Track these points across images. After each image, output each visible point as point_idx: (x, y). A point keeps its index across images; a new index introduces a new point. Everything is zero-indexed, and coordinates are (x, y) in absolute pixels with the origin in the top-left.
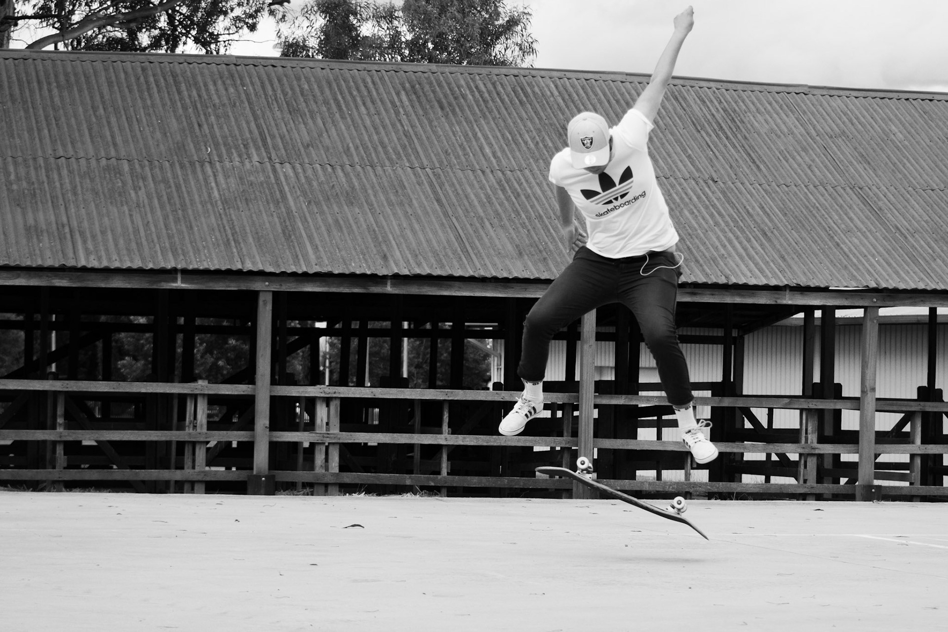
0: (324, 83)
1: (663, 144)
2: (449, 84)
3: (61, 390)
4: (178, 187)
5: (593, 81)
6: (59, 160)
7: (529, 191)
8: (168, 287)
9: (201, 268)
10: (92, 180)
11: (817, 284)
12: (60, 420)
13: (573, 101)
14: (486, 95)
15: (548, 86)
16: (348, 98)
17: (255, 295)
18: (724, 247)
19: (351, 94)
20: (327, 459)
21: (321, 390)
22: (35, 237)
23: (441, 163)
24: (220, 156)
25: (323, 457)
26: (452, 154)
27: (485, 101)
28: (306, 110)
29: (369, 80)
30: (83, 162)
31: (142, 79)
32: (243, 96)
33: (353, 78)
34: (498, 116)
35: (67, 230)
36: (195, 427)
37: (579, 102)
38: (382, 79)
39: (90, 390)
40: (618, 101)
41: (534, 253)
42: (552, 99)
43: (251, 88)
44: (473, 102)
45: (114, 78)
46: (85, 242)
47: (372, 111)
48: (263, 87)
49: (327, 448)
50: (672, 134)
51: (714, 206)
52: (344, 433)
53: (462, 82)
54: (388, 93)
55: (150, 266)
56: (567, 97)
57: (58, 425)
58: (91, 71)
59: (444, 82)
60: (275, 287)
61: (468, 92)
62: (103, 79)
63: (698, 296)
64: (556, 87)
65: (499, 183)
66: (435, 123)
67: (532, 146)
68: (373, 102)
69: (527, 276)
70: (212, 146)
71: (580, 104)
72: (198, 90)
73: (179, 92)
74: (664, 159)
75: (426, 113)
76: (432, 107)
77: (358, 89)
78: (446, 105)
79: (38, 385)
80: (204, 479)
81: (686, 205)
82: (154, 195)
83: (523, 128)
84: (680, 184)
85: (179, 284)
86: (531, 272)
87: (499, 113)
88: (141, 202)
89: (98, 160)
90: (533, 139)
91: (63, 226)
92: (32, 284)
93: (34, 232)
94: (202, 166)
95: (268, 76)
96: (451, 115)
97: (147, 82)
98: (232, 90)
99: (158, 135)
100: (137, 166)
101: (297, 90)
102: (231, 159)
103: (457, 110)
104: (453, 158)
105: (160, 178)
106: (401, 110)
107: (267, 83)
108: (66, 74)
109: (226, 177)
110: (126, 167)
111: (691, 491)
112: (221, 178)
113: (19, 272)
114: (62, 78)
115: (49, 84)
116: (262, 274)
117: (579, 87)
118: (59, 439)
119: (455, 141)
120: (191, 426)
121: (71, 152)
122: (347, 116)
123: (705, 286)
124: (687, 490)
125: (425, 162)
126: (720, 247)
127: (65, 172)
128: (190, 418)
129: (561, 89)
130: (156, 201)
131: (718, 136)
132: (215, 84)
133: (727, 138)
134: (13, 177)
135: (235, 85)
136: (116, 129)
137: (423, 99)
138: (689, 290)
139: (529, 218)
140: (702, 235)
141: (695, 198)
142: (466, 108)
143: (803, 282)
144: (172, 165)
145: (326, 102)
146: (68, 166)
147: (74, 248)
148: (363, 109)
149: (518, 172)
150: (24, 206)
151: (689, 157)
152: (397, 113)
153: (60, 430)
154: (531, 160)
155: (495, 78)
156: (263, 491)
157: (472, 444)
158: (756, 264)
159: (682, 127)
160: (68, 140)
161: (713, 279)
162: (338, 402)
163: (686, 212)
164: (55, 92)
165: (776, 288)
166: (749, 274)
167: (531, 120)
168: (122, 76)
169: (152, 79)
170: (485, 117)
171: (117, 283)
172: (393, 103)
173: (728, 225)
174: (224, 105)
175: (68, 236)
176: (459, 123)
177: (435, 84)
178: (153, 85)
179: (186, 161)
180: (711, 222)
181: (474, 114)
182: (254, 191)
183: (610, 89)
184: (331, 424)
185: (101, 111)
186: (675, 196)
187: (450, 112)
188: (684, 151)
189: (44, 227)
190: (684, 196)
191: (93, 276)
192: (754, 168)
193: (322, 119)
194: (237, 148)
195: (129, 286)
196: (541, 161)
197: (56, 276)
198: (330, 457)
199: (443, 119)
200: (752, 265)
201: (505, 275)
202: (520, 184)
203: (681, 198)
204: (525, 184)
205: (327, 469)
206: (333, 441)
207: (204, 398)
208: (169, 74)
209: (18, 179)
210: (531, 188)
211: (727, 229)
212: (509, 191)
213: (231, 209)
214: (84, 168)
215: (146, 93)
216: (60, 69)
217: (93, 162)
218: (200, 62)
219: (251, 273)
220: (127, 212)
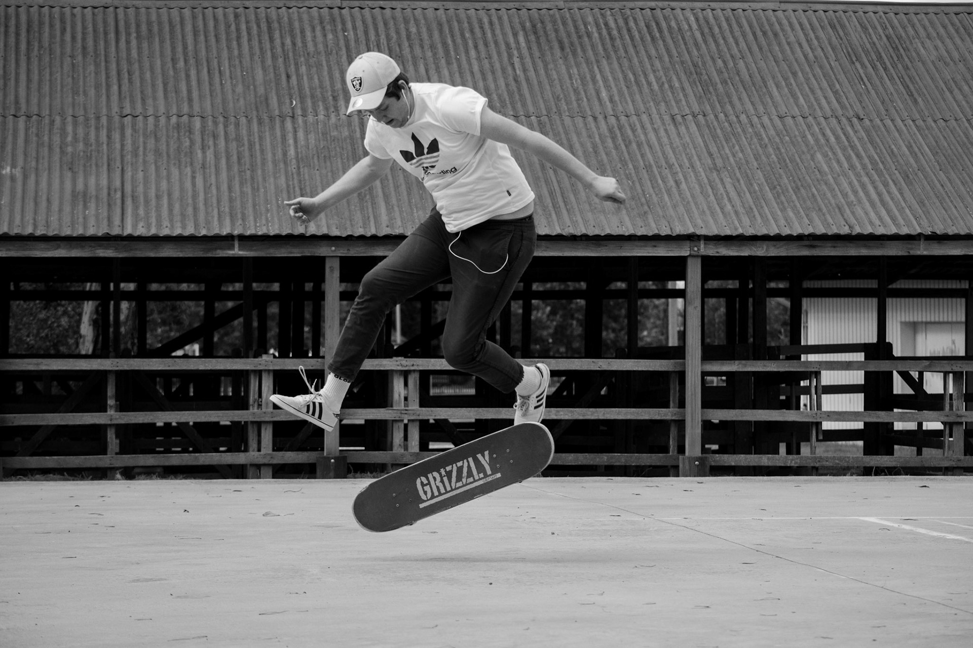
0: (434, 26)
1: (807, 80)
2: (574, 21)
3: (111, 369)
4: (251, 145)
5: (740, 10)
6: (126, 118)
7: (643, 137)
8: (225, 255)
9: (260, 233)
10: (157, 140)
11: (956, 232)
12: (111, 402)
13: (713, 36)
14: (615, 32)
15: (687, 20)
16: (459, 40)
17: (320, 262)
18: (855, 192)
19: (463, 35)
20: (406, 438)
21: (398, 363)
22: (81, 203)
23: (548, 110)
24: (304, 110)
25: (402, 435)
26: (563, 100)
27: (612, 39)
28: (409, 56)
29: (486, 20)
30: (151, 120)
31: (233, 27)
32: (342, 43)
33: (468, 18)
34: (624, 55)
35: (119, 195)
36: (260, 406)
37: (719, 35)
38: (500, 18)
39: (142, 369)
40: (765, 33)
41: (635, 206)
42: (688, 33)
43: (352, 33)
44: (598, 41)
45: (201, 26)
46: (136, 208)
47: (483, 55)
48: (366, 33)
49: (406, 426)
50: (821, 67)
51: (853, 148)
52: (424, 409)
53: (590, 19)
54: (504, 34)
55: (203, 232)
56: (706, 30)
57: (108, 407)
58: (178, 19)
59: (569, 19)
60: (342, 252)
61: (594, 30)
62: (189, 28)
63: (817, 249)
64: (697, 19)
65: (611, 130)
66: (551, 66)
67: (656, 87)
68: (486, 45)
69: (621, 233)
70: (298, 99)
71: (721, 38)
72: (293, 37)
73: (271, 40)
74: (805, 97)
75: (543, 56)
76: (551, 48)
77: (472, 31)
78: (567, 45)
79: (85, 365)
80: (270, 462)
81: (820, 147)
82: (223, 155)
83: (649, 67)
84: (819, 124)
85: (237, 251)
86: (627, 228)
87: (626, 52)
88: (208, 162)
89: (168, 118)
90: (658, 79)
91: (115, 191)
92: (73, 255)
93: (81, 198)
94: (283, 122)
95: (374, 19)
96: (570, 56)
97: (238, 30)
98: (330, 36)
99: (240, 89)
100: (210, 123)
101: (403, 34)
102: (316, 112)
103: (579, 50)
104: (564, 103)
105: (234, 136)
106: (515, 53)
107: (371, 27)
108: (149, 23)
109: (307, 133)
110: (197, 123)
111: (817, 465)
112: (301, 134)
113: (59, 242)
114: (144, 28)
115: (128, 34)
116: (326, 238)
117: (723, 19)
118: (109, 422)
119: (569, 85)
120: (256, 405)
121: (139, 109)
122: (454, 61)
123: (824, 238)
124: (812, 465)
125: (531, 109)
126: (850, 193)
127: (128, 132)
128: (254, 396)
129: (702, 21)
130: (223, 162)
131: (874, 68)
132: (313, 29)
133: (885, 69)
134: (69, 139)
135: (334, 32)
136: (194, 83)
137: (543, 40)
138: (807, 243)
139: (635, 168)
140: (832, 180)
141: (832, 139)
142: (589, 48)
143: (940, 230)
144: (249, 122)
145: (433, 47)
146: (134, 125)
147: (123, 214)
148: (473, 53)
149: (635, 118)
150: (77, 170)
151: (836, 93)
152: (510, 56)
153: (111, 412)
154: (652, 104)
155: (629, 12)
156: (332, 474)
157: (567, 417)
158: (888, 212)
159: (834, 58)
160: (139, 96)
161: (834, 230)
162: (417, 375)
163: (819, 156)
164: (134, 43)
165: (909, 238)
166: (877, 222)
167: (660, 58)
168: (211, 24)
169: (243, 27)
170: (608, 58)
171: (168, 252)
172: (508, 45)
173: (864, 167)
174: (319, 53)
175: (119, 202)
176: (578, 65)
177: (559, 22)
178: (244, 33)
179: (265, 117)
180: (846, 165)
181: (596, 54)
182: (335, 148)
183: (758, 19)
184: (409, 399)
185: (181, 64)
186: (809, 137)
187: (570, 53)
188: (831, 86)
189: (94, 193)
190: (820, 137)
191: (142, 245)
192: (910, 102)
193: (426, 65)
194: (324, 100)
195: (181, 255)
196: (663, 104)
197: (100, 246)
198: (409, 436)
199: (561, 61)
200: (883, 213)
201: (597, 232)
202: (634, 131)
203: (817, 140)
204: (639, 130)
205: (406, 448)
206: (412, 418)
207: (269, 374)
208: (265, 20)
209: (75, 139)
210: (646, 134)
211: (862, 173)
212: (620, 139)
213: (306, 168)
214: (151, 127)
215: (235, 43)
216: (143, 18)
217: (163, 120)
218: (301, 6)
219: (314, 237)
220: (189, 174)
